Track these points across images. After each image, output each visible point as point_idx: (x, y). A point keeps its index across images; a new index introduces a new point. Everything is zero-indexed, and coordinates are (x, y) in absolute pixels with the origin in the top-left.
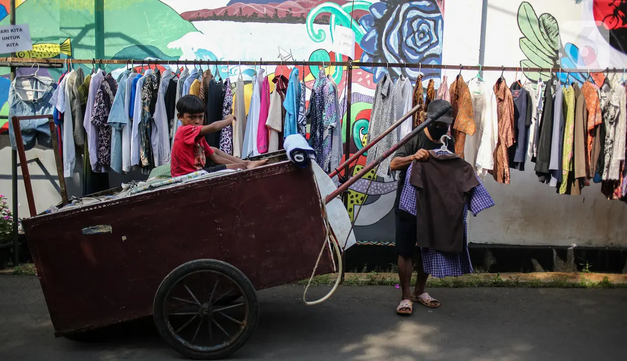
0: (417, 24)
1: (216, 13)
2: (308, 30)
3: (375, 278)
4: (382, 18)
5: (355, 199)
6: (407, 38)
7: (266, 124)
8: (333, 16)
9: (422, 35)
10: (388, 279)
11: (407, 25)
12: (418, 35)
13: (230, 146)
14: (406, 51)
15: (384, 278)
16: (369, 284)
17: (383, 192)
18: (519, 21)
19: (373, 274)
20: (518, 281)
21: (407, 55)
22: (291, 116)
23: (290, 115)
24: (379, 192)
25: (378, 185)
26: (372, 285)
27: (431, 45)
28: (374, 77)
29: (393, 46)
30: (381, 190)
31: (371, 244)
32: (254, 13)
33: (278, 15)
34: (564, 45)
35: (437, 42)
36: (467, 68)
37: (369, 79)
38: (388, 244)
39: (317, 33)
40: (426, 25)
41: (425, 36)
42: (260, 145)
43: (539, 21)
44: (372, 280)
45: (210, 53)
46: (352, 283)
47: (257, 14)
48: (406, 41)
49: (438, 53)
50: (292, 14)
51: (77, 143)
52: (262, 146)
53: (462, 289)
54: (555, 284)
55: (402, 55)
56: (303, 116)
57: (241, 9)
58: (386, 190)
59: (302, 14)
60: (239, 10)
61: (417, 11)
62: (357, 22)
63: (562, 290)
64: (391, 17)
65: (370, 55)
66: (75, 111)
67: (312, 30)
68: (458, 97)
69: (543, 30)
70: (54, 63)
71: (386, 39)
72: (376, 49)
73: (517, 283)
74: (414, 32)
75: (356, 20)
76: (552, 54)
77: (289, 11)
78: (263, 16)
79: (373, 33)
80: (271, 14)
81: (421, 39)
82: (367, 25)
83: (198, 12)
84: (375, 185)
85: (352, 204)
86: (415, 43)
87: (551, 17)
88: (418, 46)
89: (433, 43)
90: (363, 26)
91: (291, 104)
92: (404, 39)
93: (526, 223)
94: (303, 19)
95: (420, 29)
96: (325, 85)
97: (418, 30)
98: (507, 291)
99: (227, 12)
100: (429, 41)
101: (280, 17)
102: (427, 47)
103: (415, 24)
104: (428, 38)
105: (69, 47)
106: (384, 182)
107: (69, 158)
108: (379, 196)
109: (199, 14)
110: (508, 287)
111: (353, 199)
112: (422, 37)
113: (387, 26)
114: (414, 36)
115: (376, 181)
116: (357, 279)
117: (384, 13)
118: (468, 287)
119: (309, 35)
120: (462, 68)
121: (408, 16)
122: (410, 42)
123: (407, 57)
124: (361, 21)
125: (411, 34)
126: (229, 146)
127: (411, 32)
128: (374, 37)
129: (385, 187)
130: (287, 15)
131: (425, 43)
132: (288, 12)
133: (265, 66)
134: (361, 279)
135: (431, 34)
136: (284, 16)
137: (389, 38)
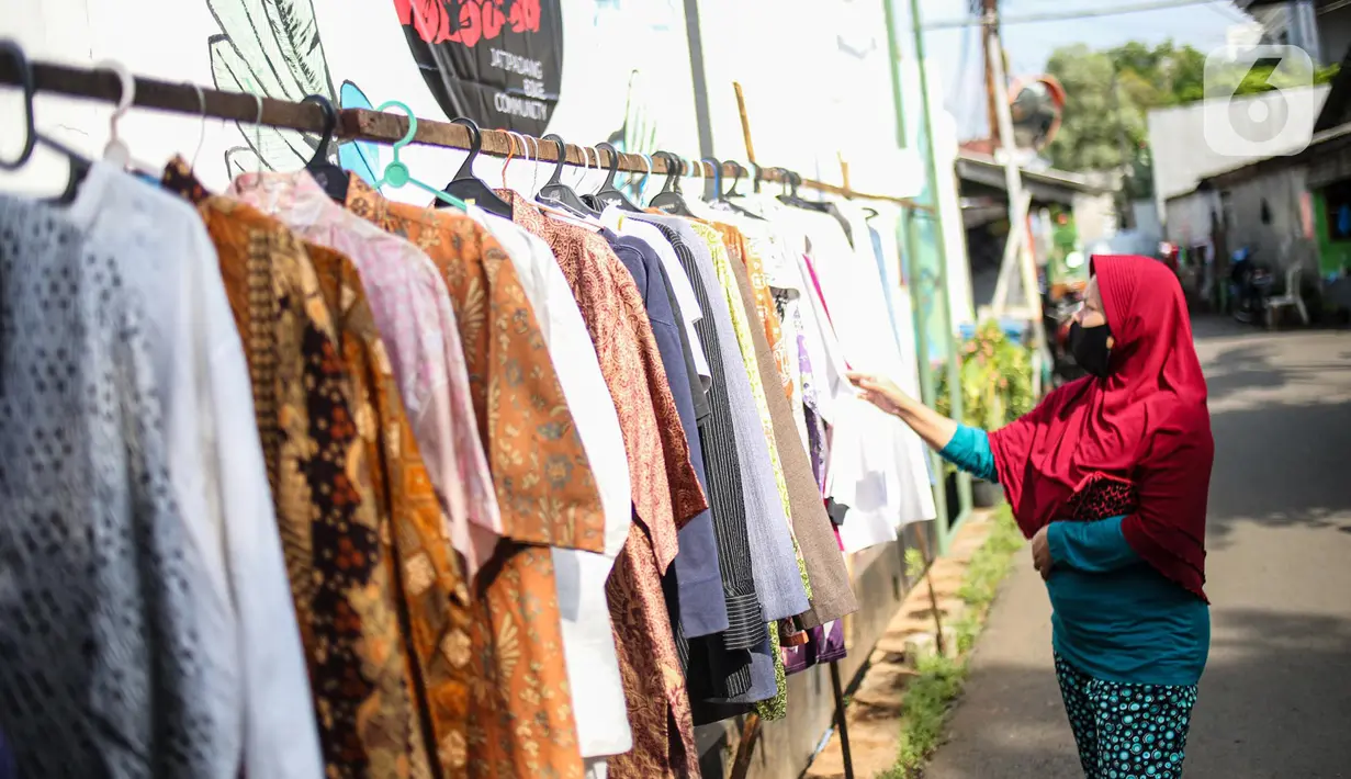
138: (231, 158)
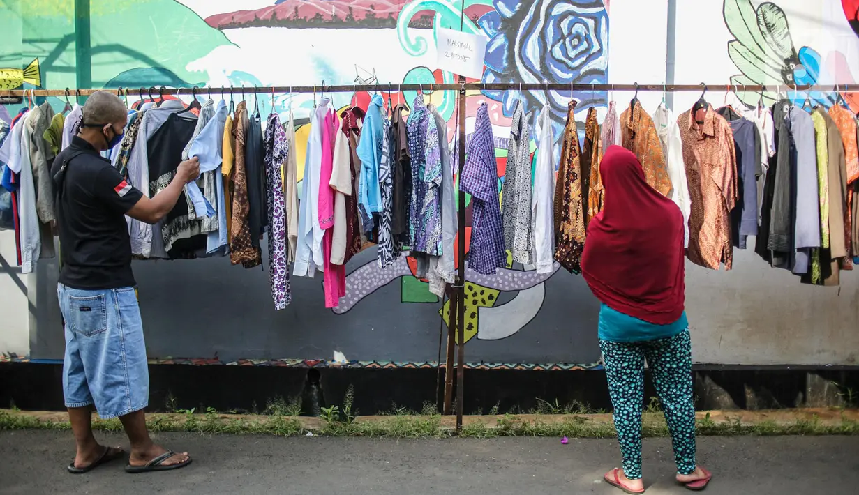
0: (569, 24)
1: (258, 16)
2: (400, 38)
3: (511, 424)
4: (513, 16)
5: (479, 298)
6: (553, 46)
7: (330, 183)
8: (438, 16)
9: (575, 42)
10: (532, 426)
11: (553, 26)
12: (570, 41)
13: (283, 219)
14: (552, 66)
15: (524, 424)
16: (502, 434)
17: (522, 286)
18: (726, 16)
19: (507, 417)
20: (739, 425)
21: (553, 72)
22: (369, 170)
23: (367, 168)
24: (517, 287)
25: (515, 275)
26: (506, 435)
27: (590, 55)
28: (504, 108)
29: (532, 59)
30: (519, 282)
31: (506, 368)
32: (318, 14)
33: (354, 16)
34: (797, 52)
35: (600, 51)
36: (645, 88)
37: (496, 111)
38: (534, 367)
39: (413, 42)
40: (582, 25)
41: (580, 42)
42: (323, 217)
43: (757, 15)
44: (507, 429)
45: (251, 77)
46: (474, 434)
47: (322, 15)
48: (551, 51)
49: (602, 68)
50: (375, 14)
51: (42, 219)
52: (326, 219)
53: (651, 439)
54: (800, 430)
55: (546, 71)
56: (386, 170)
57: (296, 8)
58: (527, 283)
59: (391, 13)
60: (293, 11)
61: (567, 4)
62: (475, 23)
63: (811, 439)
64: (527, 14)
65: (496, 74)
66: (37, 170)
67: (407, 38)
68: (634, 134)
69: (763, 28)
70: (7, 97)
71: (520, 48)
72: (505, 64)
73: (738, 427)
74: (564, 37)
75: (474, 21)
76: (779, 64)
77: (370, 9)
78: (331, 19)
79: (501, 40)
80: (343, 14)
81: (574, 47)
82: (490, 28)
83: (232, 15)
84: (510, 275)
85: (476, 306)
86: (566, 54)
87: (776, 8)
88: (570, 59)
89: (594, 53)
90: (484, 29)
91: (369, 152)
92: (549, 48)
93: (749, 329)
94: (392, 22)
95: (573, 32)
96: (423, 120)
97: (570, 34)
98: (722, 443)
99: (275, 14)
100: (588, 49)
101: (356, 19)
102: (584, 59)
103: (564, 25)
104: (585, 45)
105: (37, 72)
106: (524, 271)
107: (29, 243)
108: (517, 291)
109: (233, 18)
110: (724, 435)
111: (476, 298)
112: (576, 43)
113: (521, 29)
114: (564, 43)
115: (511, 269)
116: (482, 426)
117: (517, 9)
118: (659, 436)
119: (402, 45)
120: (638, 88)
121: (554, 13)
122: (557, 53)
123: (553, 76)
124: (480, 21)
125: (559, 41)
126: (281, 219)
127: (560, 37)
128: (502, 47)
129: (525, 277)
130: (366, 15)
131: (582, 53)
132: (369, 11)
133: (329, 93)
134: (488, 427)
135: (590, 38)
136: (363, 17)
137: (526, 47)
138: (732, 79)
